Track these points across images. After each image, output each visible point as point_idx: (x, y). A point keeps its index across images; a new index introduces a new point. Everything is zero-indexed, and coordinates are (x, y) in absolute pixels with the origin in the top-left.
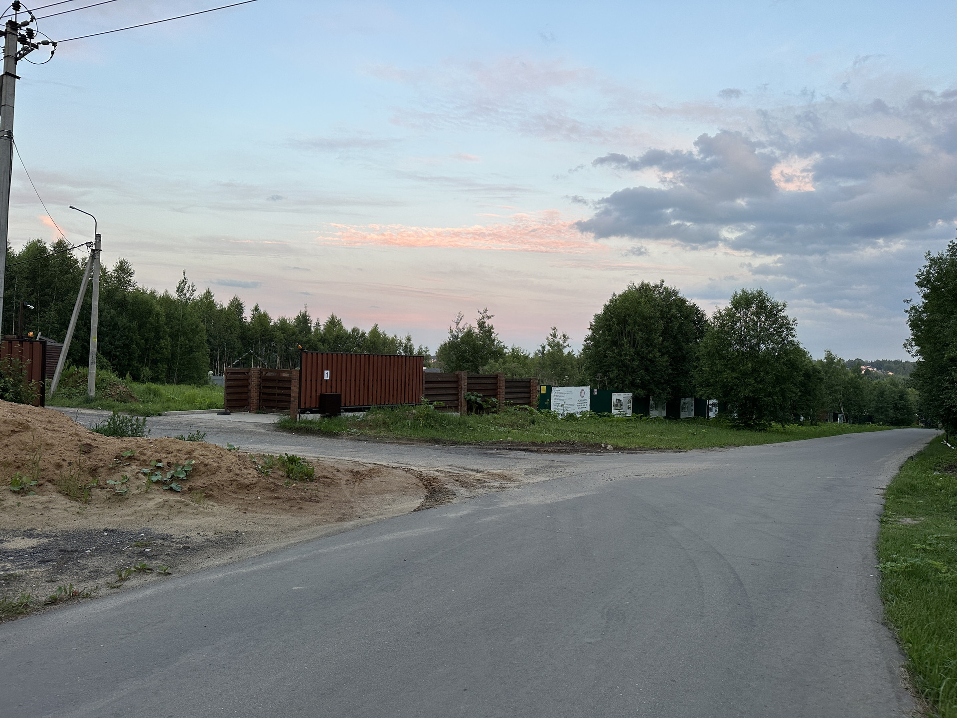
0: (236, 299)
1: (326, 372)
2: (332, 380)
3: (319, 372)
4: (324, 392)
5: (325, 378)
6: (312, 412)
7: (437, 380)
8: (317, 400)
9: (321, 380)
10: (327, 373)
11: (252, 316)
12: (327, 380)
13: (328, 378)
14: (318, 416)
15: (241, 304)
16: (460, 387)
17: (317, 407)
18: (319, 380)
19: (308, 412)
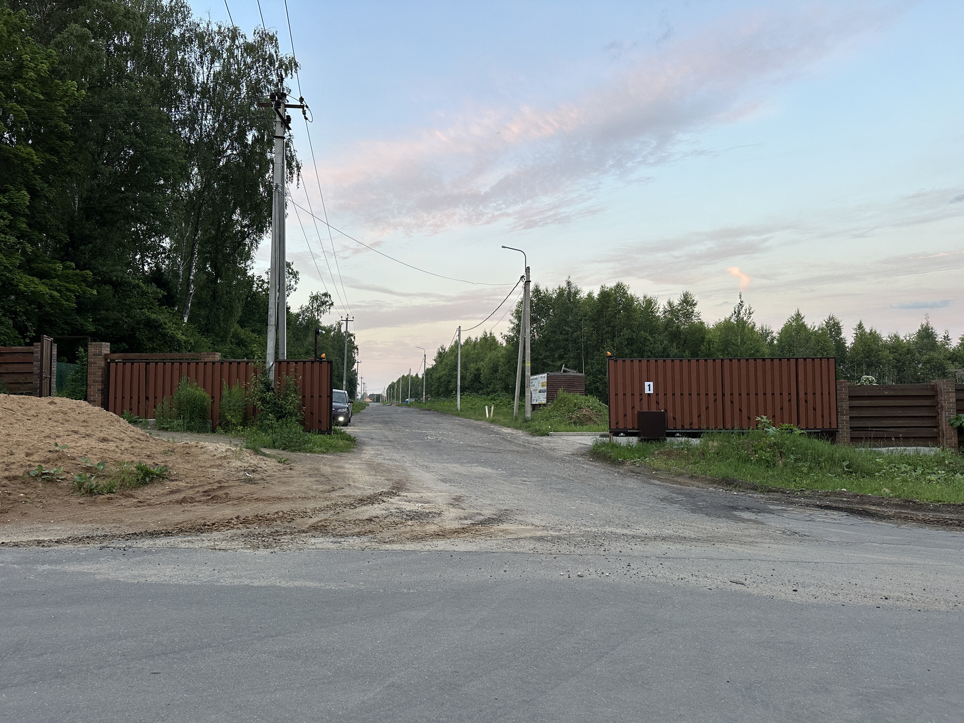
0: (831, 318)
1: (647, 384)
2: (657, 395)
3: (637, 385)
4: (645, 410)
5: (647, 391)
6: (628, 434)
7: (882, 394)
8: (636, 418)
9: (641, 395)
10: (649, 385)
11: (855, 335)
12: (649, 394)
13: (652, 392)
14: (634, 440)
15: (838, 324)
16: (939, 406)
17: (636, 428)
18: (637, 394)
19: (622, 434)
